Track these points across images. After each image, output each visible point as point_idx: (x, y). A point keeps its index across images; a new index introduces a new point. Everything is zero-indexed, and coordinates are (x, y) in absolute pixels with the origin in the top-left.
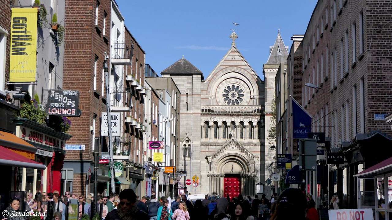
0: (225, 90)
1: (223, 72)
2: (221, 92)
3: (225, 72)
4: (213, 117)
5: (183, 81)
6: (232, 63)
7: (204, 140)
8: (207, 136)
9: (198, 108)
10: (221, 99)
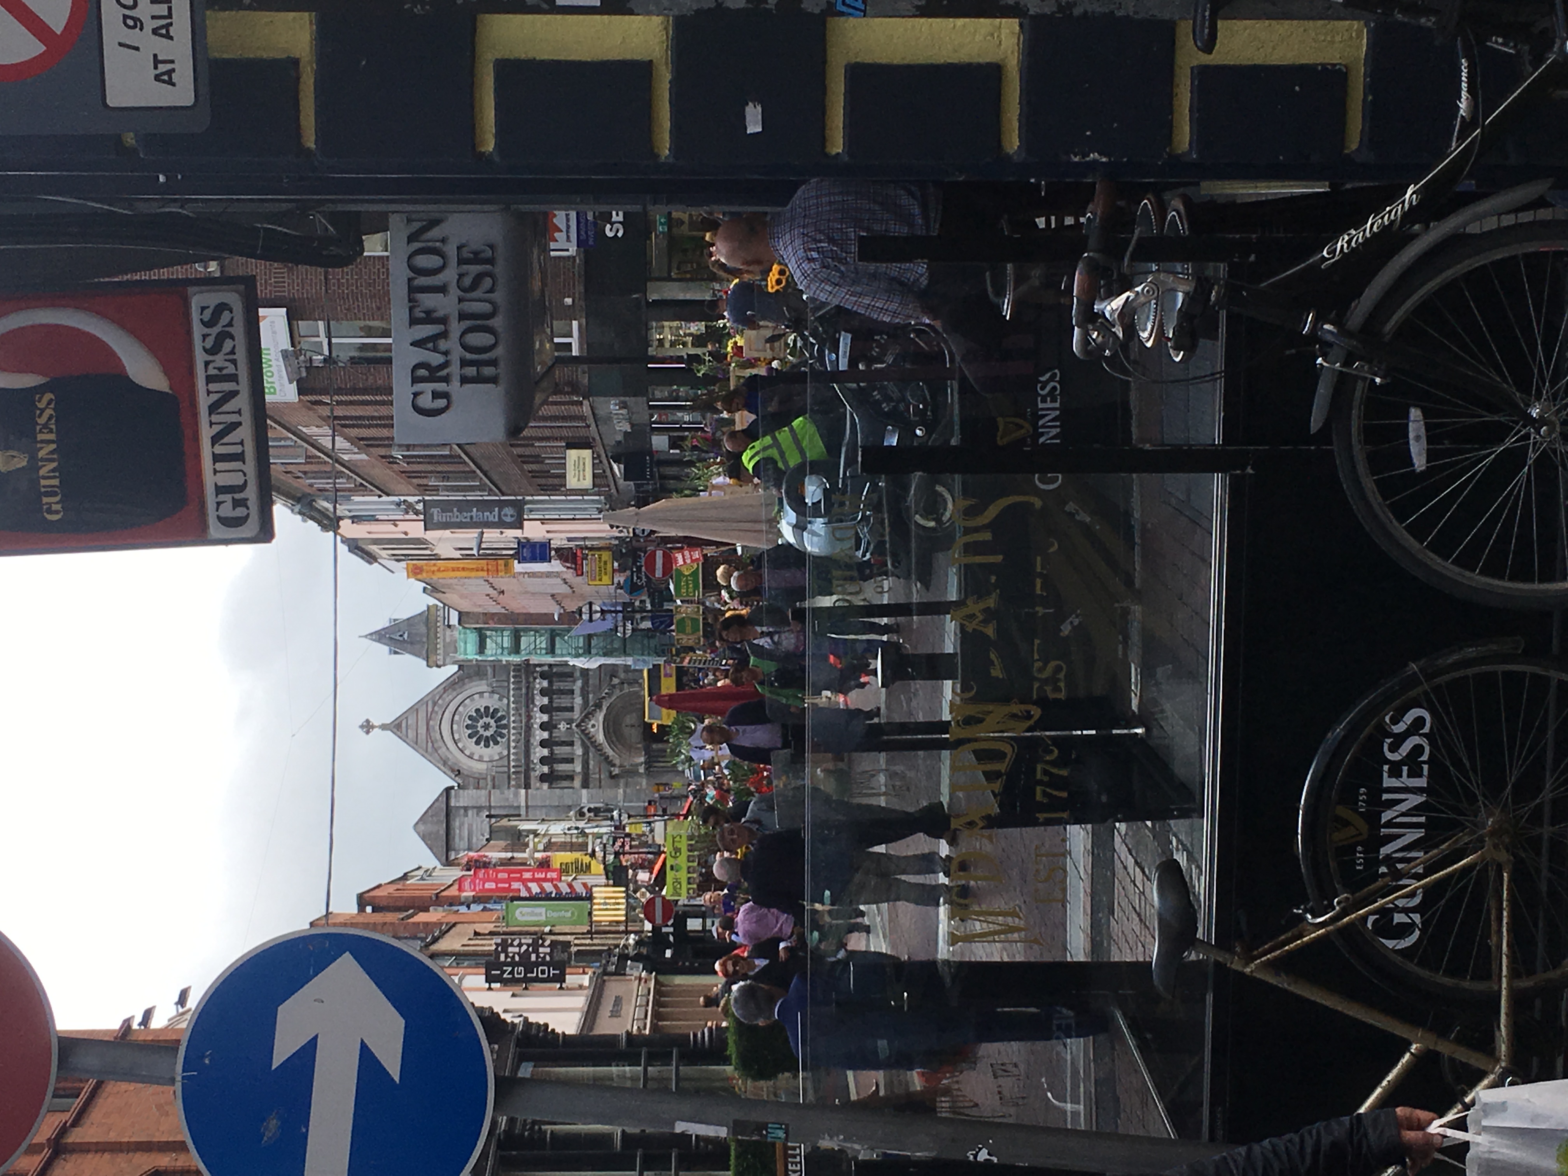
0: (477, 743)
1: (440, 748)
2: (480, 750)
3: (441, 743)
4: (532, 766)
5: (462, 824)
6: (423, 730)
7: (577, 783)
8: (571, 778)
9: (516, 795)
10: (494, 751)
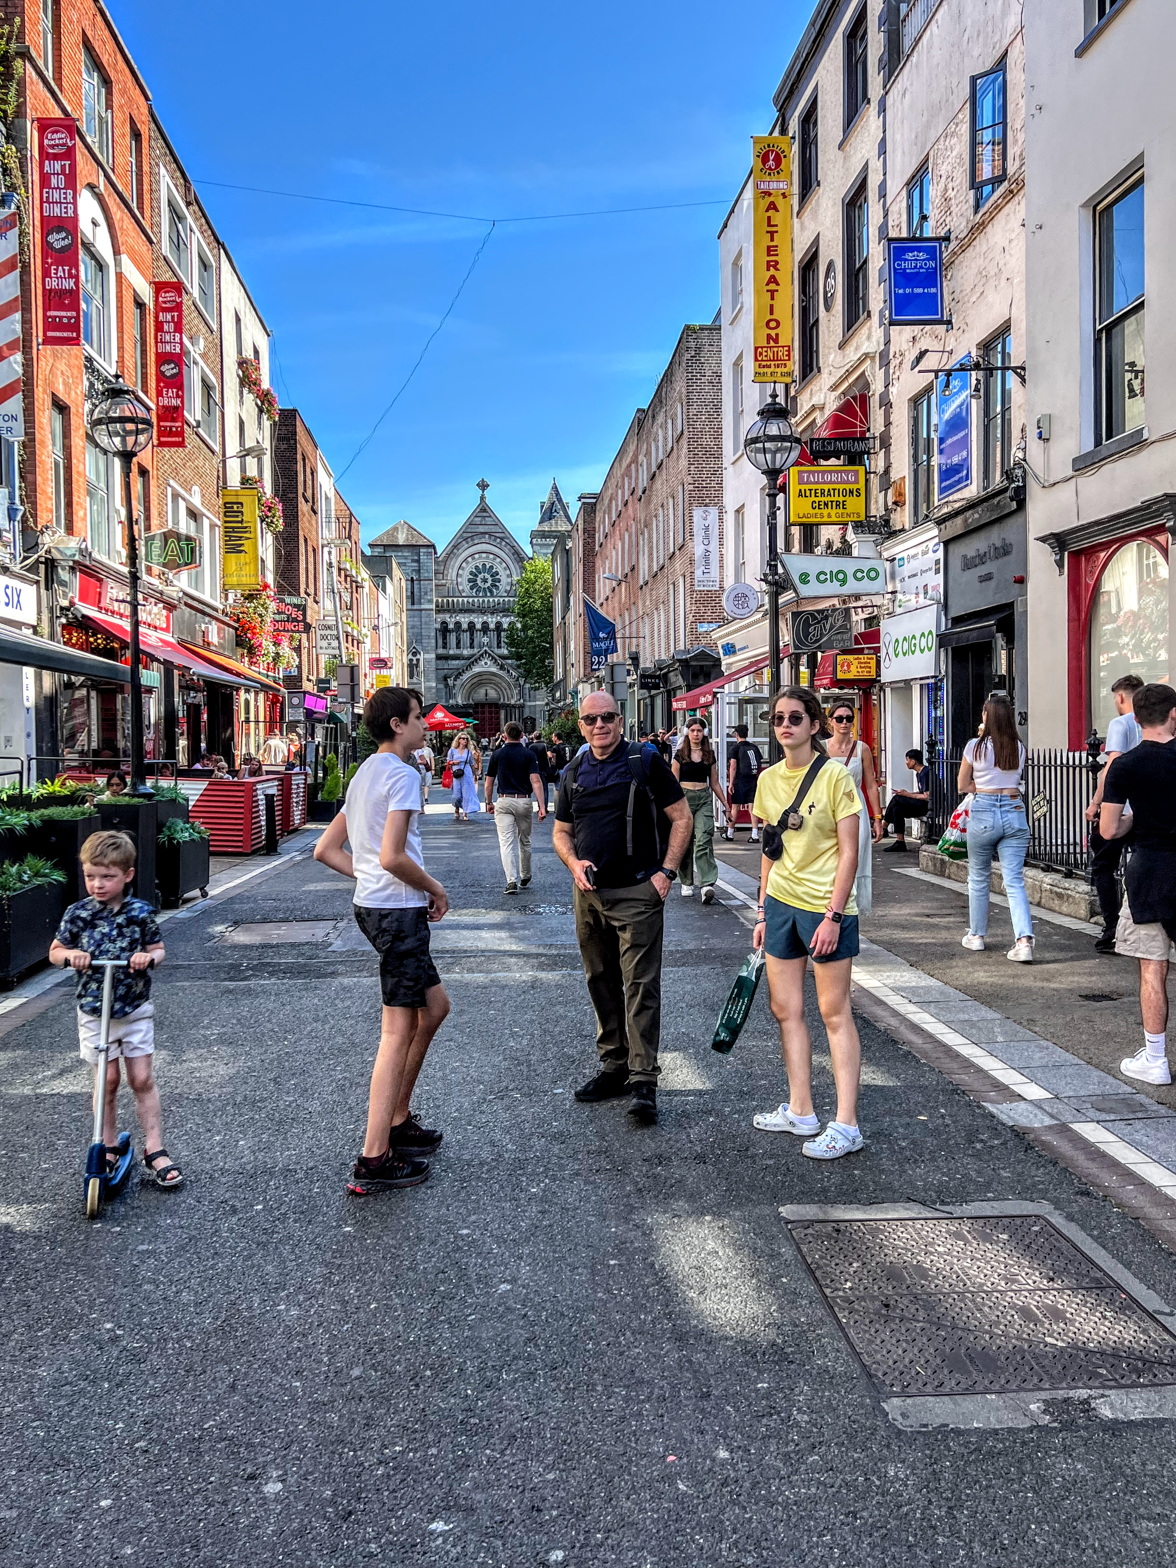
0: (472, 573)
1: (467, 543)
2: (466, 574)
3: (470, 543)
4: (454, 615)
5: (406, 558)
6: (481, 529)
7: (441, 651)
8: (444, 647)
9: (430, 601)
10: (465, 586)
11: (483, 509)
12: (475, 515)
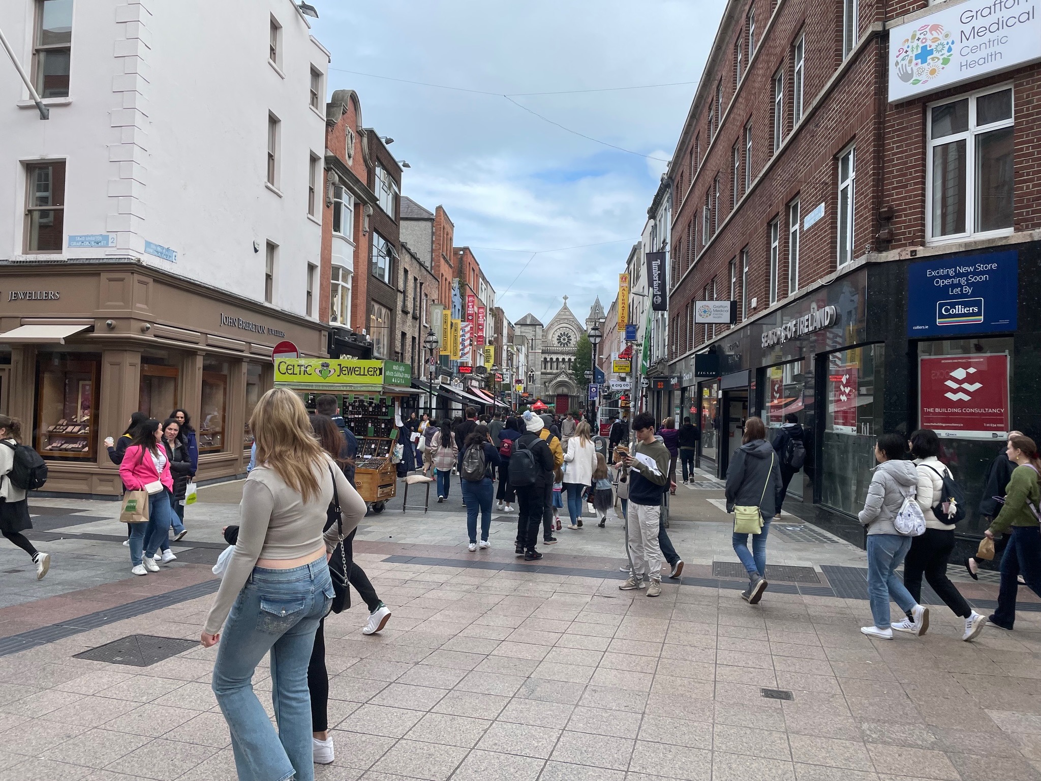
0: (559, 336)
1: (557, 323)
2: (556, 337)
4: (550, 355)
5: (530, 329)
6: (564, 317)
8: (545, 369)
9: (539, 349)
10: (556, 342)
11: (565, 308)
12: (561, 311)
